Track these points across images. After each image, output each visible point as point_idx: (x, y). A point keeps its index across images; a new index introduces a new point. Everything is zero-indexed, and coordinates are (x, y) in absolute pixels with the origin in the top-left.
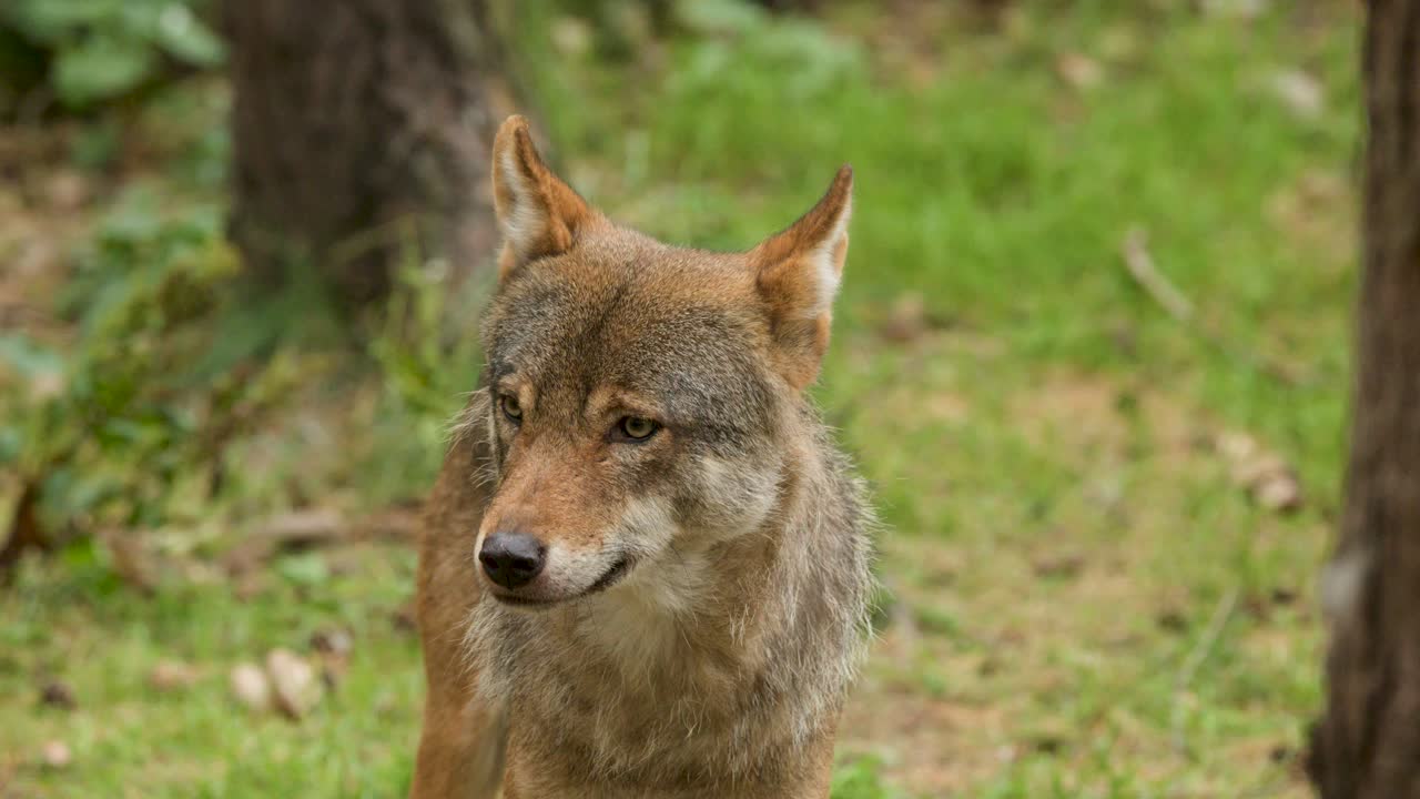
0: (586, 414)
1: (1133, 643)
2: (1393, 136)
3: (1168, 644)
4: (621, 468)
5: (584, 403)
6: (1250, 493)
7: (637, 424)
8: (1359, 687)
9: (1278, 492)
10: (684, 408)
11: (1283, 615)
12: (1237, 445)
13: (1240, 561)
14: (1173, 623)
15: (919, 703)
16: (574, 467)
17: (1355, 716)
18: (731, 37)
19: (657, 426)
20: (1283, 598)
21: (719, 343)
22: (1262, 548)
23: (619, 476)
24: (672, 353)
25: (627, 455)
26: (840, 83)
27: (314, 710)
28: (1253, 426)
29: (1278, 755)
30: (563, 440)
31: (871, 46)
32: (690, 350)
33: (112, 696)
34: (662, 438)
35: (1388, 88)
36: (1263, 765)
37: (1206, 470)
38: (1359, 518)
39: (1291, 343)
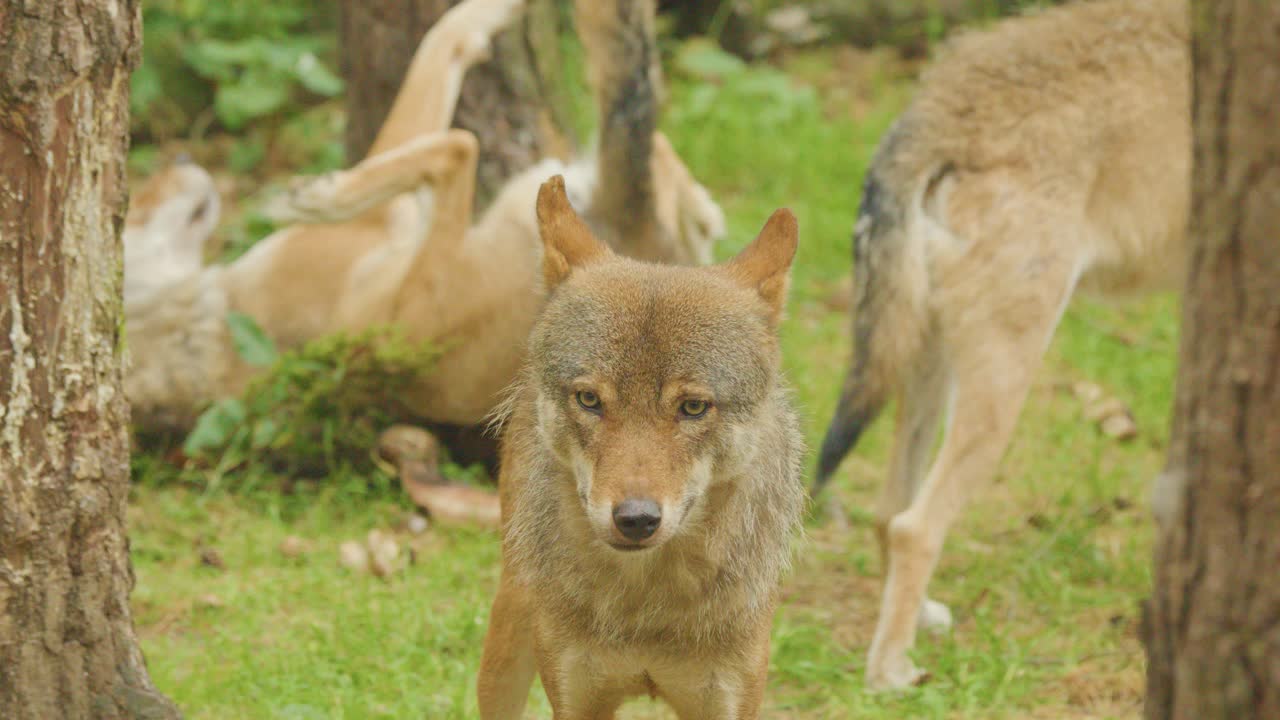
0: (661, 403)
1: (1011, 534)
2: (1211, 162)
3: (1034, 537)
4: (688, 439)
5: (659, 395)
6: (1099, 427)
7: (694, 404)
8: (1179, 573)
9: (1119, 426)
10: (724, 390)
11: (1120, 517)
12: (1090, 391)
13: (1091, 477)
14: (1037, 522)
15: (850, 578)
16: (658, 443)
17: (1175, 596)
18: (719, 81)
19: (708, 405)
20: (1121, 505)
21: (743, 342)
22: (1106, 467)
23: (687, 445)
24: (715, 350)
25: (690, 428)
26: (799, 117)
27: (400, 574)
28: (1101, 377)
29: (1115, 620)
30: (646, 423)
31: (823, 91)
32: (727, 348)
33: (253, 561)
34: (712, 413)
35: (1208, 129)
36: (1105, 627)
37: (1066, 409)
38: (1181, 448)
39: (1130, 316)
